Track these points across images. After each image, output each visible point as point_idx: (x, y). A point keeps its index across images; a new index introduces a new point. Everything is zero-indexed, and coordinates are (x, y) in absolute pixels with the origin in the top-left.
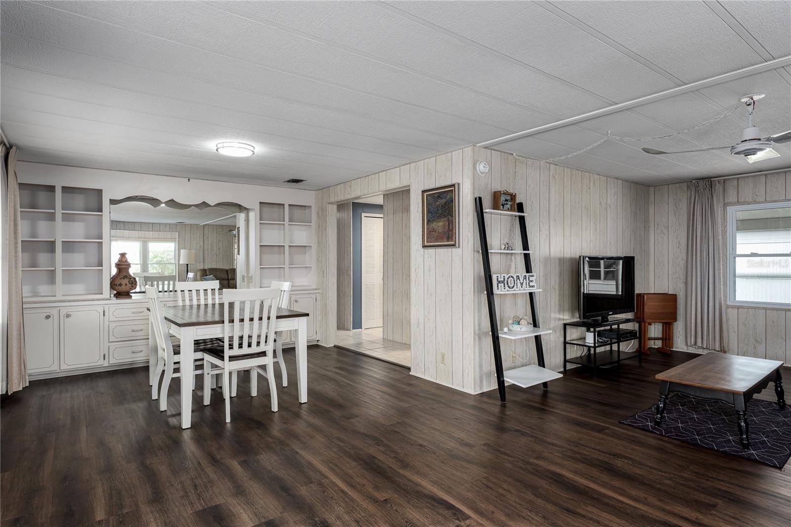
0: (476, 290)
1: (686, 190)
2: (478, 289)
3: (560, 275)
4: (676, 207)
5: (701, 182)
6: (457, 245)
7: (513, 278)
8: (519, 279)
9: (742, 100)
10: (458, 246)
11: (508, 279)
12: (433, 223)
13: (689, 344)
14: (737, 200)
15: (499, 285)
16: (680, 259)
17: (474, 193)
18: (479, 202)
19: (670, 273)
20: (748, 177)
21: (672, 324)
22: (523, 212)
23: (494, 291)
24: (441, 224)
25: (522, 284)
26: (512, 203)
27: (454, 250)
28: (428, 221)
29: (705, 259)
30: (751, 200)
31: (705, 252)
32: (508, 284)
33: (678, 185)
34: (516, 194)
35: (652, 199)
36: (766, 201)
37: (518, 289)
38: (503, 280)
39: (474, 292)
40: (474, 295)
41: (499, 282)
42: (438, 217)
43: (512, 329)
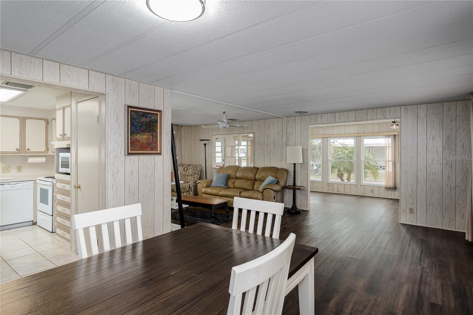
12: (136, 135)
24: (145, 137)
27: (156, 157)
28: (132, 133)
42: (142, 131)
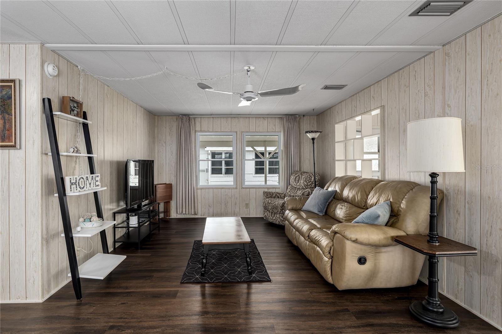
0: (44, 194)
1: (175, 120)
2: (46, 192)
3: (111, 175)
4: (170, 131)
5: (184, 117)
6: (18, 146)
7: (83, 179)
8: (88, 179)
9: (245, 68)
10: (19, 148)
11: (79, 180)
13: (179, 213)
14: (200, 130)
15: (72, 186)
16: (172, 162)
17: (42, 93)
18: (47, 104)
19: (167, 171)
20: (205, 117)
21: (170, 202)
22: (87, 120)
23: (66, 193)
25: (90, 184)
26: (79, 110)
27: (12, 151)
29: (187, 162)
30: (207, 130)
31: (186, 158)
32: (79, 185)
33: (171, 117)
34: (82, 102)
35: (156, 124)
36: (213, 132)
37: (87, 189)
38: (75, 181)
39: (42, 195)
40: (42, 199)
41: (72, 184)
43: (84, 226)
